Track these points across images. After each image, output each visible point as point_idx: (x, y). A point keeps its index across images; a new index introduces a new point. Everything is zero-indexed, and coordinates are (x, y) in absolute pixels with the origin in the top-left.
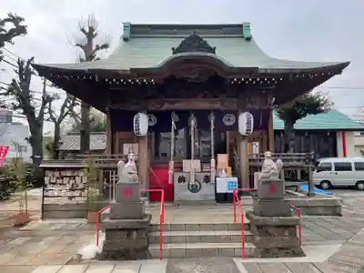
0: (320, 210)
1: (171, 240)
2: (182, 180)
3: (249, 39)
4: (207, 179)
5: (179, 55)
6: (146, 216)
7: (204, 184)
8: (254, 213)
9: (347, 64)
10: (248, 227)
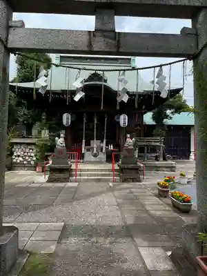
0: (164, 169)
1: (80, 175)
2: (88, 150)
5: (87, 83)
6: (68, 164)
7: (100, 153)
8: (121, 164)
10: (118, 170)
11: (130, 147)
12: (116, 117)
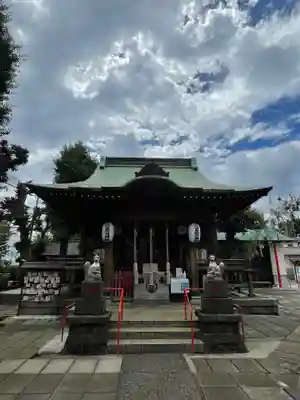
2: (141, 281)
3: (196, 169)
4: (163, 281)
5: (140, 177)
6: (106, 312)
7: (160, 285)
8: (202, 311)
9: (271, 188)
10: (197, 324)
11: (216, 279)
12: (180, 228)
